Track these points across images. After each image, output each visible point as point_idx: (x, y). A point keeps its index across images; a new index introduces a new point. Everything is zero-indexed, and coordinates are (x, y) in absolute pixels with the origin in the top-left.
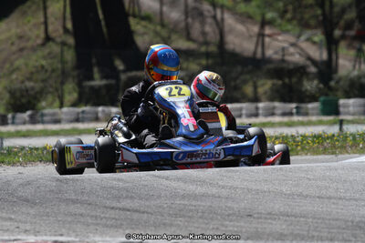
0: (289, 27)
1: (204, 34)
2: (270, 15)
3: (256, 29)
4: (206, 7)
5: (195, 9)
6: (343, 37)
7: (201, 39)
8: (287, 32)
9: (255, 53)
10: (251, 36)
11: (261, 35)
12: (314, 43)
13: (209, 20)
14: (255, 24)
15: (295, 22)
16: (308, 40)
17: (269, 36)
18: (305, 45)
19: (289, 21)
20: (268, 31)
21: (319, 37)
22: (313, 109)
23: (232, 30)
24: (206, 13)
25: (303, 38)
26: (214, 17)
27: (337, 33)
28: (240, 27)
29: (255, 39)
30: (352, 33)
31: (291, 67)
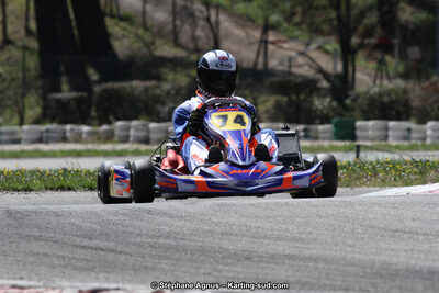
0: (297, 33)
1: (194, 38)
2: (274, 18)
3: (257, 34)
4: (198, 7)
5: (185, 8)
6: (362, 46)
7: (191, 46)
8: (294, 38)
9: (256, 63)
10: (251, 43)
11: (264, 42)
12: (327, 52)
13: (202, 23)
14: (256, 27)
15: (304, 27)
16: (319, 48)
17: (273, 43)
18: (315, 55)
19: (298, 25)
20: (272, 37)
21: (333, 45)
22: (325, 132)
23: (228, 35)
24: (198, 14)
25: (313, 46)
26: (208, 19)
27: (355, 40)
28: (238, 32)
29: (256, 47)
30: (373, 41)
31: (299, 80)
